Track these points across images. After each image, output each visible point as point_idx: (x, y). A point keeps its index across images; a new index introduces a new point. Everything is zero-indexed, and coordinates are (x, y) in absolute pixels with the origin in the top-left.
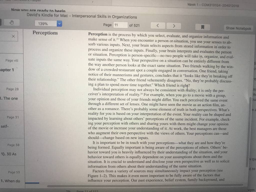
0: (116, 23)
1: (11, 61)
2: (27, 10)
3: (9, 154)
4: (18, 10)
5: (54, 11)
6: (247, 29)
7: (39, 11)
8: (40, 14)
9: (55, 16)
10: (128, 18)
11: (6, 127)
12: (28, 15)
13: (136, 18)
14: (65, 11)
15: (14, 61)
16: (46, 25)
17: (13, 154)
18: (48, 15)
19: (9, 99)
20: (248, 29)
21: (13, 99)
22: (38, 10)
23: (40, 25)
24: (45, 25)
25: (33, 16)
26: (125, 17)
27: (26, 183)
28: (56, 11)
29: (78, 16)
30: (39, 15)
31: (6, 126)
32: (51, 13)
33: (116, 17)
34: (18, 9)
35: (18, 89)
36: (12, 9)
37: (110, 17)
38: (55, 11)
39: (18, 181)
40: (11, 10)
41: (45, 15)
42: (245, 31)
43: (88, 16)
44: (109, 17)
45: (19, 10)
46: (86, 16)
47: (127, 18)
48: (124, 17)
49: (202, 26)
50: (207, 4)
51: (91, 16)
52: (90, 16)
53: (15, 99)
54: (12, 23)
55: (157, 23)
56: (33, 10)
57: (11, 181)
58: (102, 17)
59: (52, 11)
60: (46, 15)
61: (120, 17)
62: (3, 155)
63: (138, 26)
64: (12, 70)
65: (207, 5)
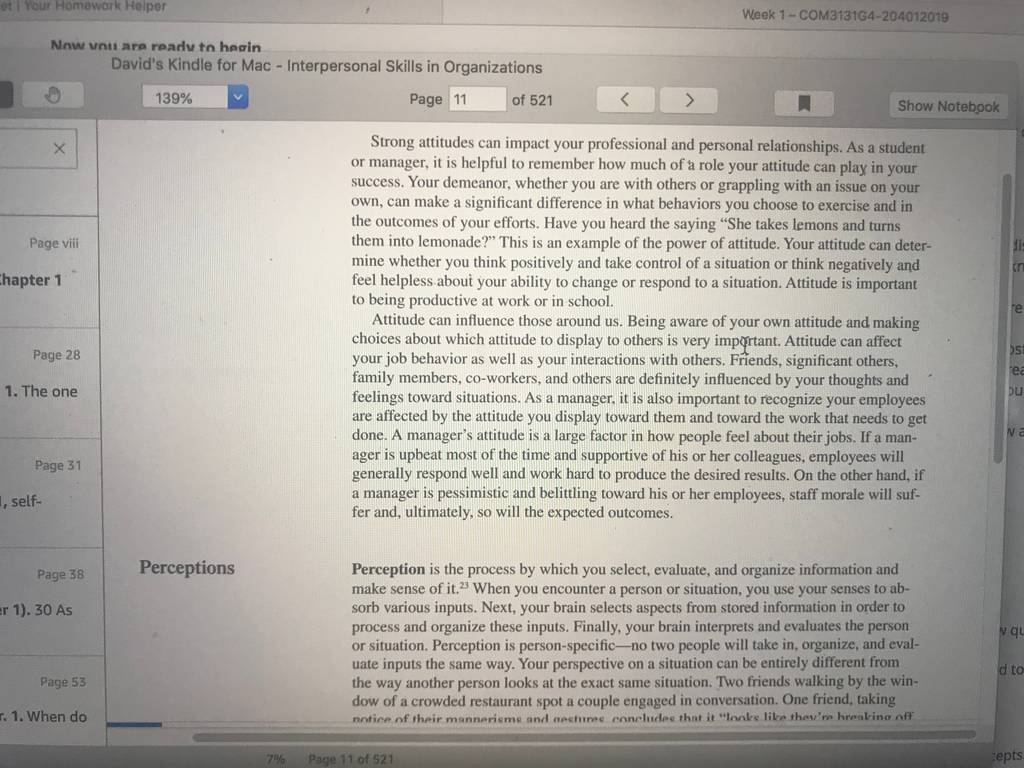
0: (461, 91)
1: (50, 245)
2: (112, 46)
3: (41, 610)
4: (78, 45)
5: (218, 47)
6: (984, 108)
7: (157, 48)
8: (163, 61)
9: (219, 68)
10: (506, 72)
11: (31, 502)
12: (117, 63)
13: (539, 69)
14: (259, 48)
15: (61, 245)
16: (186, 105)
17: (61, 610)
18: (195, 66)
19: (42, 392)
20: (989, 108)
21: (58, 393)
22: (154, 46)
23: (163, 105)
24: (180, 105)
25: (134, 67)
26: (497, 66)
27: (109, 725)
28: (225, 49)
29: (310, 67)
30: (160, 66)
31: (33, 500)
32: (208, 56)
33: (460, 67)
34: (76, 43)
35: (77, 355)
36: (53, 43)
37: (435, 67)
38: (222, 50)
39: (77, 717)
40: (50, 44)
41: (183, 65)
42: (974, 115)
43: (348, 67)
44: (433, 67)
45: (80, 46)
46: (342, 67)
47: (504, 69)
48: (492, 68)
49: (801, 97)
50: (821, 13)
51: (360, 67)
52: (356, 67)
53: (65, 392)
54: (54, 97)
55: (622, 91)
56: (134, 46)
57: (52, 718)
58: (403, 67)
59: (211, 49)
60: (186, 65)
61: (476, 69)
62: (21, 612)
63: (547, 101)
64: (57, 280)
65: (820, 15)
